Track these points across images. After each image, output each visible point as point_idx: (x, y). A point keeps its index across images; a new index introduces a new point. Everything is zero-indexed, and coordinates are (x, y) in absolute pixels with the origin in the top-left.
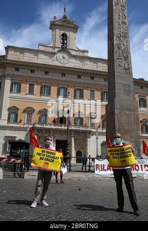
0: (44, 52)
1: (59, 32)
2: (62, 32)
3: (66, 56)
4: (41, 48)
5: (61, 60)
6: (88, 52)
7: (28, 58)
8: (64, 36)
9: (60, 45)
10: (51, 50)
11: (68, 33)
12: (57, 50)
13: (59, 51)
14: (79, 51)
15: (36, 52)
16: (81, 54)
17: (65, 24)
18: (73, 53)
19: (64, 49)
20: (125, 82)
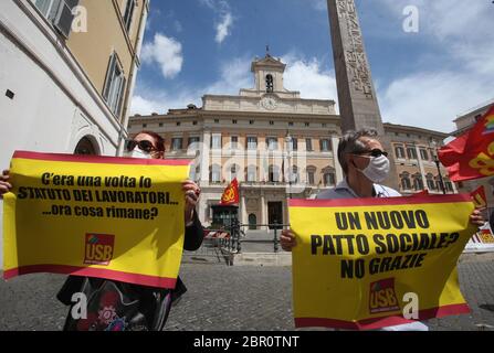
0: (246, 98)
1: (262, 74)
2: (266, 73)
3: (272, 100)
4: (243, 94)
5: (268, 106)
6: (299, 93)
7: (228, 106)
8: (269, 79)
9: (265, 89)
10: (255, 95)
11: (273, 74)
12: (261, 94)
13: (264, 96)
14: (289, 93)
15: (238, 99)
16: (291, 97)
17: (269, 64)
18: (281, 96)
19: (270, 92)
20: (368, 112)
